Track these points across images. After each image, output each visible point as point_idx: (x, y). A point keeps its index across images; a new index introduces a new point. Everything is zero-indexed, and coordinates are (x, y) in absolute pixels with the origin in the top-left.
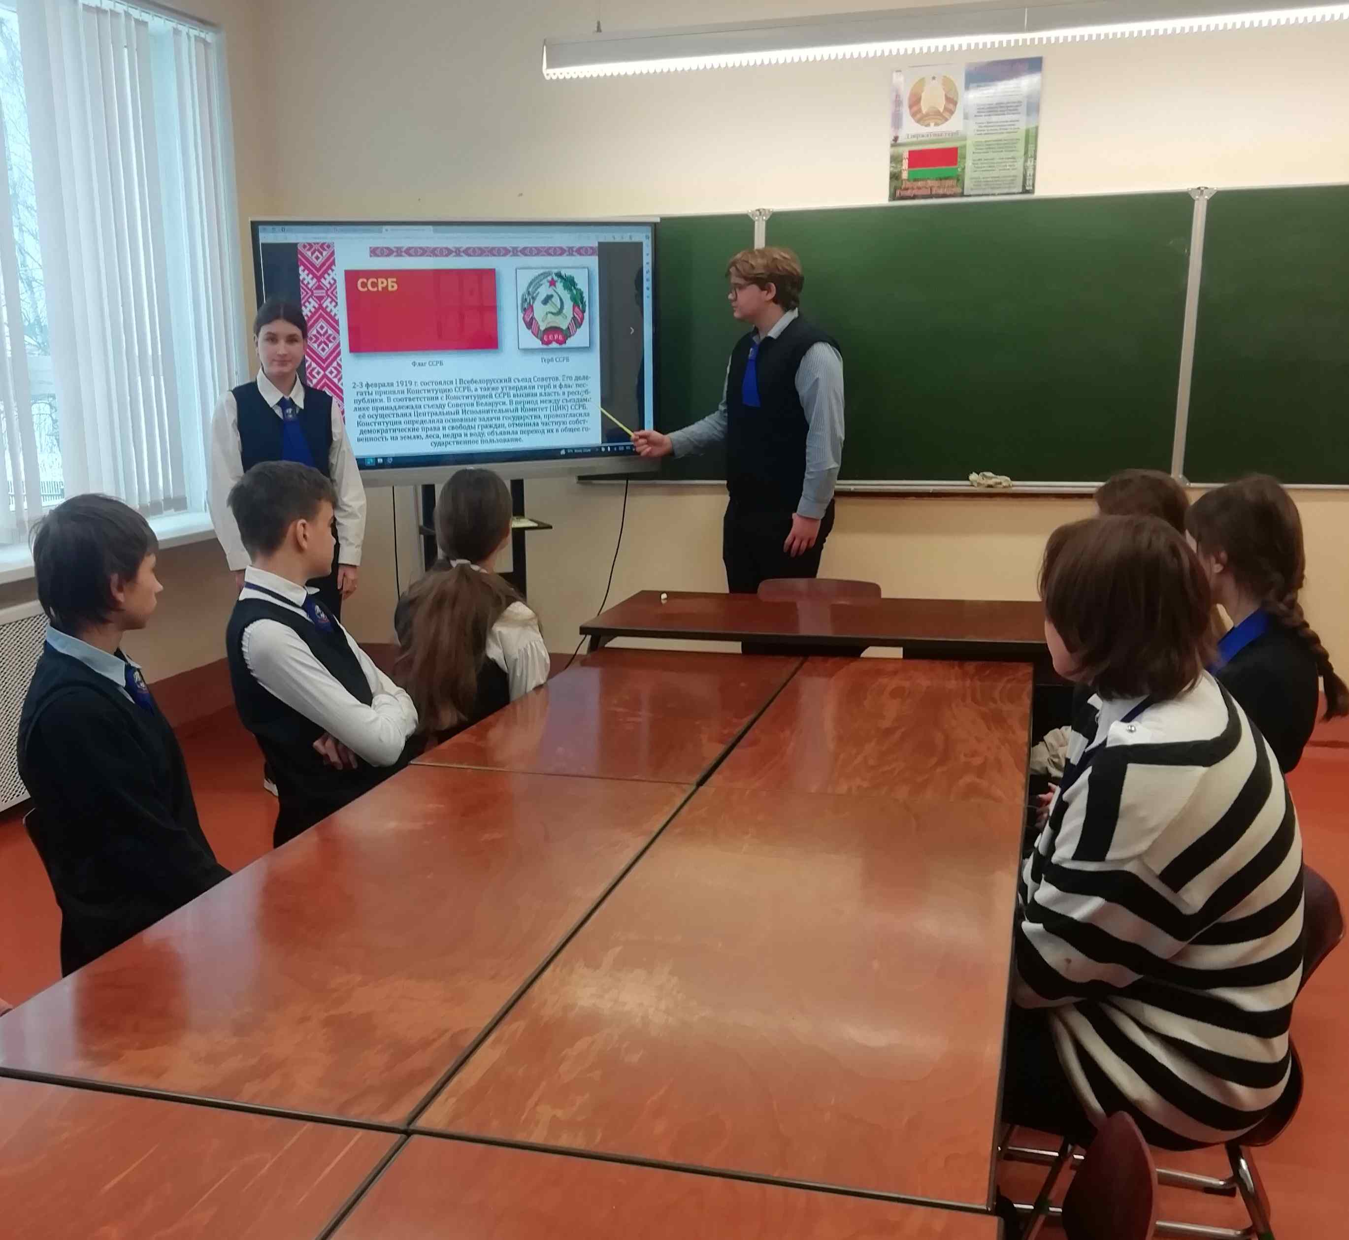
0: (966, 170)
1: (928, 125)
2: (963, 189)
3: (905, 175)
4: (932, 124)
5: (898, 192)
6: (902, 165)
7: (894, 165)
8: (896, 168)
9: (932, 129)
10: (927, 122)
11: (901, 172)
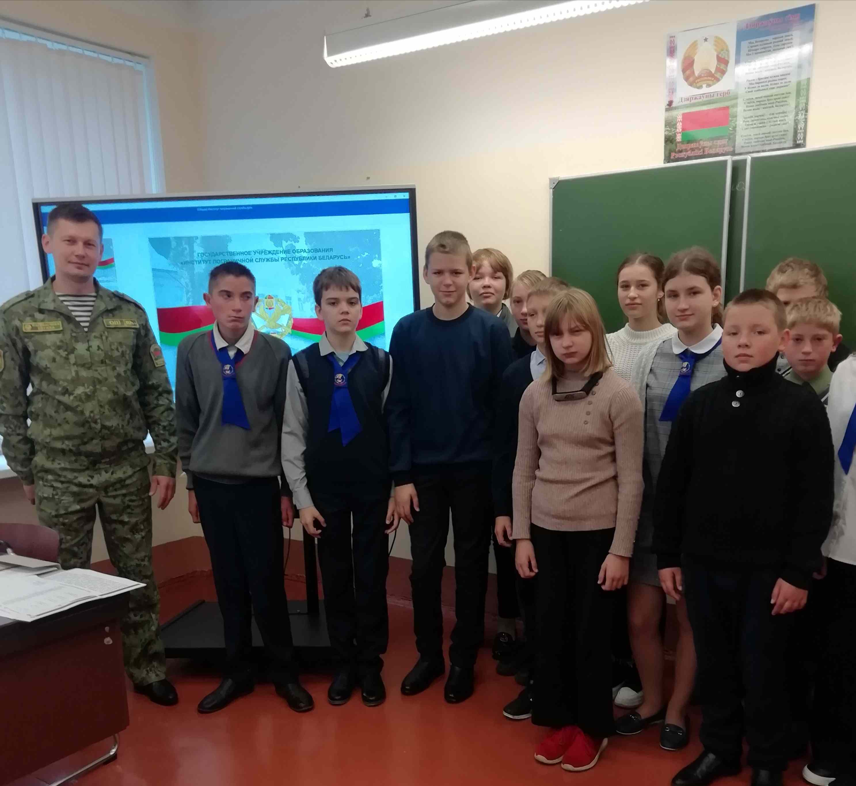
0: (737, 129)
1: (700, 87)
2: (734, 147)
3: (679, 138)
4: (704, 86)
5: (673, 154)
6: (676, 128)
7: (669, 129)
8: (670, 131)
9: (705, 90)
10: (698, 85)
11: (675, 136)
